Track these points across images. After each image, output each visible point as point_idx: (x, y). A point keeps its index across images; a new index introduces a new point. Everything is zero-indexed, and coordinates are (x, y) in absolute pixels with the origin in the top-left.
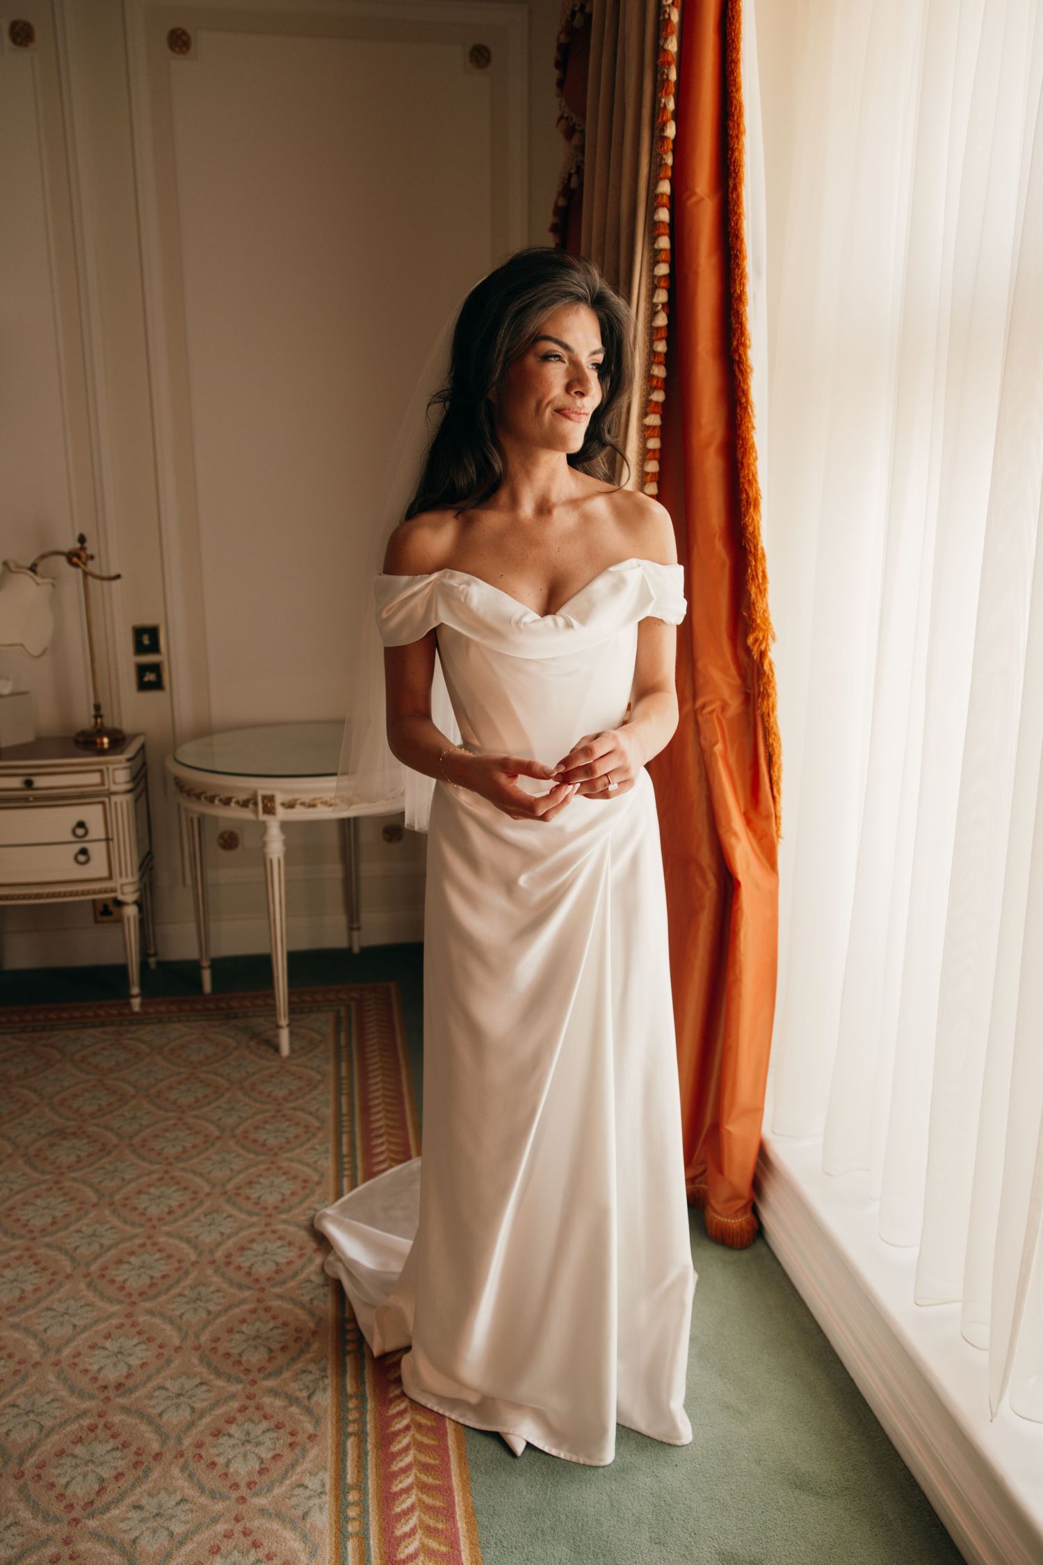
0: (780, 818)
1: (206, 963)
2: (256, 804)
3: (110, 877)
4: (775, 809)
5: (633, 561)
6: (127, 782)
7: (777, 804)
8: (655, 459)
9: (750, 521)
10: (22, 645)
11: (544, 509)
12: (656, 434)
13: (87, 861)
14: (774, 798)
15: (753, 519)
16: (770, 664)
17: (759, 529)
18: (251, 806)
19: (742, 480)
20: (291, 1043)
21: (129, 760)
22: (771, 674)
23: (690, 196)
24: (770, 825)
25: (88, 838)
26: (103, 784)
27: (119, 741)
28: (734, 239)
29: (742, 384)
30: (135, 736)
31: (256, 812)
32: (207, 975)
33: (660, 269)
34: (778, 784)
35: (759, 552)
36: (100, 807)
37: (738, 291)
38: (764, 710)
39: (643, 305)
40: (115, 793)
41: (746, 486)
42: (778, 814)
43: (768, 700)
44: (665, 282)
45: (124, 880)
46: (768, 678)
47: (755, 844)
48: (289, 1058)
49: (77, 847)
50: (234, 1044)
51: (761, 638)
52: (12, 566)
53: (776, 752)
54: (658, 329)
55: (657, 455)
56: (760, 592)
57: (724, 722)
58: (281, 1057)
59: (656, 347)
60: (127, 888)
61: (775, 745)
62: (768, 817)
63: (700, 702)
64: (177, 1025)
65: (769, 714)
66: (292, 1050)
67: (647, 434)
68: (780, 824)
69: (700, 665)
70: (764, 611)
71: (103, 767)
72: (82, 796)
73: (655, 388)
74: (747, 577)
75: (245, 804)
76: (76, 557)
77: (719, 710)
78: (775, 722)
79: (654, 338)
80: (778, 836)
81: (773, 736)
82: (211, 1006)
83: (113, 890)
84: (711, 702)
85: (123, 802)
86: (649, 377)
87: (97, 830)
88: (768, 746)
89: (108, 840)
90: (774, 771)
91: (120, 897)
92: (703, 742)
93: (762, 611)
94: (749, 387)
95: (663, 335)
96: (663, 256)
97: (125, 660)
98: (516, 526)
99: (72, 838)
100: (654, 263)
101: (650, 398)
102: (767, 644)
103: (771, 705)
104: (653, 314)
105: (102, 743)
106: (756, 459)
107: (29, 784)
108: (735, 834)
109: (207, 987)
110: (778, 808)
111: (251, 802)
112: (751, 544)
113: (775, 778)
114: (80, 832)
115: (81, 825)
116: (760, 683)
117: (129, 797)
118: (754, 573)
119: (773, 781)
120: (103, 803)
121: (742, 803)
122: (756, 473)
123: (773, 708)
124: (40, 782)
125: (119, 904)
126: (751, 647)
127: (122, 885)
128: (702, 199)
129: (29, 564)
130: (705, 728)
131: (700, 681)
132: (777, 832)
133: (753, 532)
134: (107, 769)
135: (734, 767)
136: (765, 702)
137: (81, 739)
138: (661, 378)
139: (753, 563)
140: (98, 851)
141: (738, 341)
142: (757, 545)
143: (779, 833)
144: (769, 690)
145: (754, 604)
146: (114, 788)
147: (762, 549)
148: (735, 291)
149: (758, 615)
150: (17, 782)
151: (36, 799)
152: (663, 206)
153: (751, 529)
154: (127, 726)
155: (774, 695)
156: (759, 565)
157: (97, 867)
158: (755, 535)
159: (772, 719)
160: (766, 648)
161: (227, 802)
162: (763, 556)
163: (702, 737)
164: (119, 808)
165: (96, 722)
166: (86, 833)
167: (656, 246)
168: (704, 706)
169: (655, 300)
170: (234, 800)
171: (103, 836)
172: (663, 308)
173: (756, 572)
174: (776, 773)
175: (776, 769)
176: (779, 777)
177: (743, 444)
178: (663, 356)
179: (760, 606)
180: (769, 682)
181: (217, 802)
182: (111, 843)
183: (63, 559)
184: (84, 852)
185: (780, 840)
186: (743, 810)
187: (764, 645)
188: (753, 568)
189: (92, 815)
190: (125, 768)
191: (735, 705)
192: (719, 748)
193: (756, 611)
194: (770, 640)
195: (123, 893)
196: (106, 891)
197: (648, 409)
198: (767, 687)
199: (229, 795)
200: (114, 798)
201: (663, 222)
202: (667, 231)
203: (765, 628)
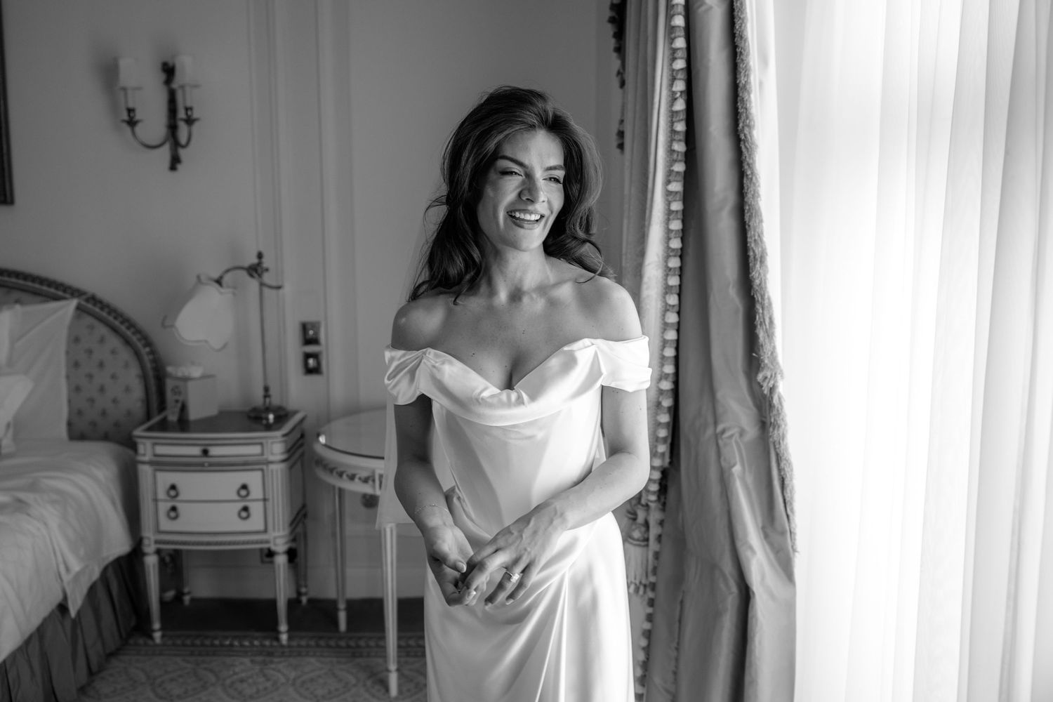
0: (795, 534)
1: (342, 606)
2: (374, 481)
3: (265, 531)
4: (789, 526)
5: (586, 341)
6: (283, 453)
7: (791, 521)
8: (678, 219)
9: (757, 275)
10: (206, 341)
11: (516, 296)
12: (678, 199)
13: (248, 517)
14: (788, 516)
15: (759, 274)
16: (780, 398)
17: (765, 283)
18: (370, 482)
19: (749, 240)
20: (400, 686)
21: (285, 435)
22: (780, 407)
23: (699, 7)
24: (786, 539)
25: (250, 498)
26: (262, 454)
27: (283, 416)
28: (739, 39)
29: (747, 159)
30: (295, 412)
31: (374, 487)
32: (342, 616)
33: (677, 64)
34: (791, 504)
35: (766, 302)
36: (259, 474)
37: (743, 82)
38: (775, 439)
39: (665, 92)
40: (272, 462)
41: (753, 245)
42: (792, 530)
43: (778, 430)
44: (682, 74)
45: (276, 534)
46: (778, 411)
47: (772, 556)
48: (396, 698)
49: (241, 505)
50: (353, 681)
51: (769, 377)
52: (203, 278)
53: (788, 475)
54: (677, 112)
55: (680, 216)
56: (768, 336)
57: (742, 447)
58: (389, 697)
59: (676, 127)
60: (279, 541)
61: (786, 469)
62: (783, 533)
63: (720, 428)
64: (312, 660)
65: (779, 443)
66: (400, 691)
67: (670, 198)
68: (795, 539)
69: (719, 395)
70: (772, 353)
71: (264, 441)
72: (245, 464)
73: (676, 161)
74: (755, 323)
75: (366, 481)
76: (255, 270)
77: (737, 435)
78: (786, 449)
79: (674, 119)
80: (794, 551)
81: (785, 462)
82: (343, 643)
83: (267, 542)
84: (729, 428)
85: (278, 471)
86: (671, 151)
87: (256, 492)
88: (780, 470)
89: (265, 500)
90: (786, 492)
91: (273, 548)
92: (723, 464)
93: (770, 353)
94: (754, 161)
95: (681, 118)
96: (679, 54)
97: (294, 350)
98: (491, 309)
99: (237, 498)
100: (673, 59)
101: (672, 168)
102: (776, 382)
103: (781, 434)
104: (673, 100)
105: (267, 419)
106: (761, 221)
107: (205, 452)
108: (751, 548)
109: (343, 626)
110: (793, 525)
111: (371, 479)
112: (758, 295)
113: (787, 499)
114: (243, 493)
115: (244, 487)
116: (771, 415)
117: (282, 466)
118: (762, 320)
119: (786, 501)
120: (262, 470)
121: (759, 519)
122: (762, 233)
123: (783, 437)
124: (214, 451)
125: (271, 554)
126: (762, 384)
127: (275, 538)
128: (711, 8)
129: (216, 275)
130: (725, 451)
131: (720, 410)
132: (792, 547)
133: (760, 284)
134: (267, 443)
135: (751, 486)
136: (776, 432)
137: (253, 415)
138: (681, 152)
139: (761, 311)
140: (256, 509)
141: (743, 122)
142: (764, 295)
143: (794, 547)
144: (779, 422)
145: (762, 346)
146: (271, 458)
147: (769, 299)
148: (740, 81)
149: (766, 356)
150: (196, 451)
151: (211, 465)
152: (679, 14)
153: (757, 282)
154: (291, 404)
155: (783, 426)
156: (766, 312)
157: (256, 522)
158: (762, 287)
159: (782, 447)
160: (774, 386)
161: (352, 478)
162: (770, 304)
163: (722, 458)
164: (275, 476)
165: (265, 402)
166: (248, 494)
167: (673, 46)
168: (723, 432)
169: (674, 89)
170: (358, 476)
171: (261, 496)
172: (681, 95)
173: (764, 319)
174: (789, 495)
175: (788, 491)
176: (792, 498)
177: (749, 209)
178: (682, 134)
179: (767, 348)
180: (779, 414)
181: (345, 476)
182: (267, 503)
183: (244, 273)
184: (246, 509)
185: (796, 554)
186: (760, 525)
187: (772, 382)
188: (761, 315)
189: (253, 479)
190: (280, 442)
191: (752, 432)
192: (737, 469)
193: (764, 353)
194: (779, 377)
195: (275, 545)
196: (261, 542)
197: (670, 178)
198: (777, 419)
199: (353, 472)
200: (272, 467)
201: (679, 27)
202: (682, 33)
203: (772, 367)
